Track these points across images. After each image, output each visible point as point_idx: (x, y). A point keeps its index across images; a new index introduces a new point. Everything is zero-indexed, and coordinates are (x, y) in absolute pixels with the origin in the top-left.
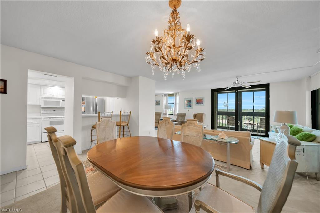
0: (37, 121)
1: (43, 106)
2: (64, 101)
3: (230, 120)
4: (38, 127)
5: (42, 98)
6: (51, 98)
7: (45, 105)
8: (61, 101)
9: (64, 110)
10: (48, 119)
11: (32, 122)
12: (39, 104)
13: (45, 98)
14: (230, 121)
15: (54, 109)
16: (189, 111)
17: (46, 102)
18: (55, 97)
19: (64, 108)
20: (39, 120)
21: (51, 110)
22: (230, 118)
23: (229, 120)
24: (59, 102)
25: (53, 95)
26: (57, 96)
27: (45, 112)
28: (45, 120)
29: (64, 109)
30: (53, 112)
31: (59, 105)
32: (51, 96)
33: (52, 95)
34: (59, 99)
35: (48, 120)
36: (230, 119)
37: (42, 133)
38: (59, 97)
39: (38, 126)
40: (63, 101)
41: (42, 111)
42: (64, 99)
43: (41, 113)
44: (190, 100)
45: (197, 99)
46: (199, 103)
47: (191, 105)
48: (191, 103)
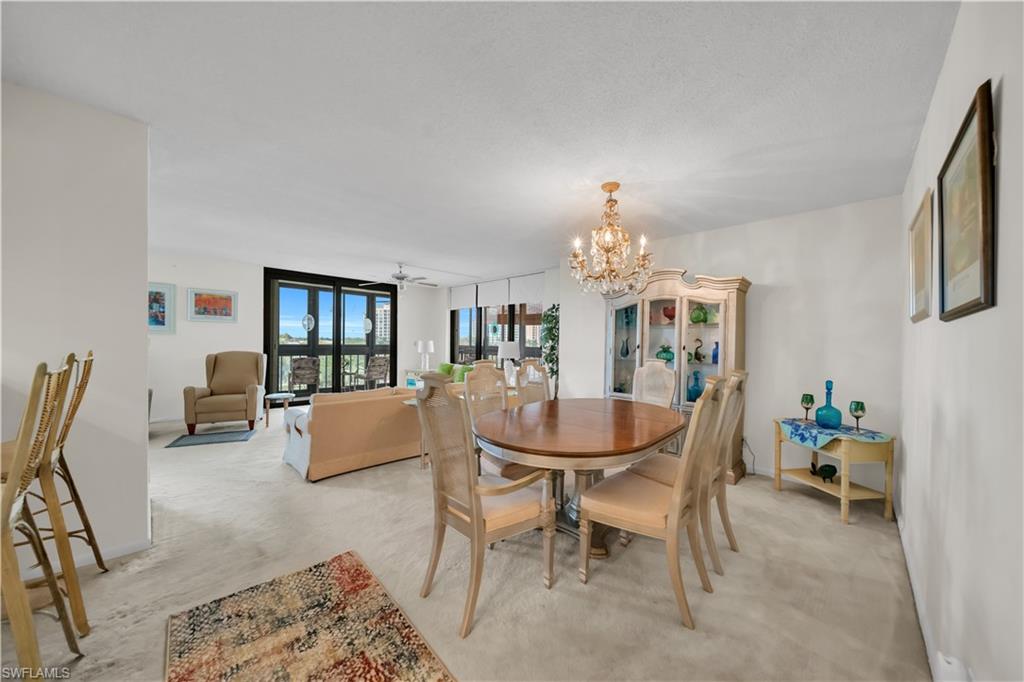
3: (303, 369)
14: (303, 372)
22: (307, 363)
23: (299, 368)
36: (303, 365)
44: (157, 293)
45: (200, 295)
46: (209, 313)
47: (163, 317)
48: (163, 308)
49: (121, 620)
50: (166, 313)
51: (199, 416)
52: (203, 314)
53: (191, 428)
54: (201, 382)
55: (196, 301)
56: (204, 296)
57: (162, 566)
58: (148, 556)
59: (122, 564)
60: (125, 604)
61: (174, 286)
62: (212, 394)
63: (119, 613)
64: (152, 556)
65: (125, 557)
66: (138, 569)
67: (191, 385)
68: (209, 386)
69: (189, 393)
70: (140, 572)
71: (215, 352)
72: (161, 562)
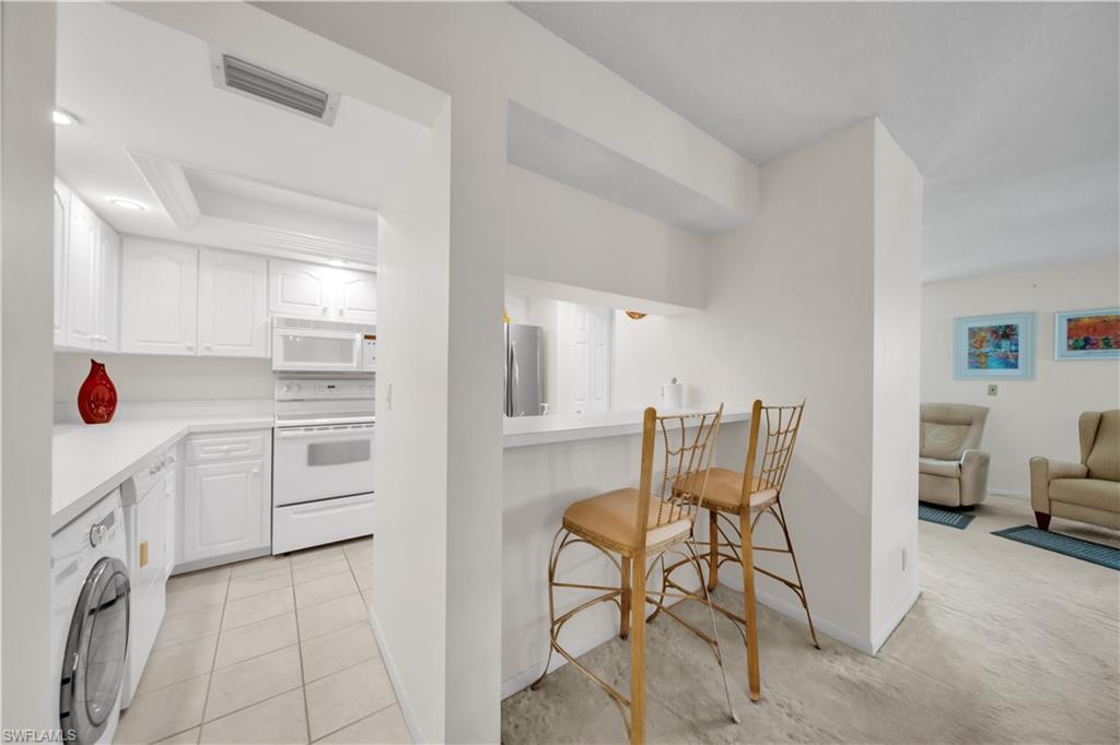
0: (248, 442)
1: (279, 364)
2: (373, 338)
4: (256, 475)
5: (275, 325)
6: (318, 325)
7: (287, 358)
8: (359, 337)
9: (372, 386)
10: (301, 432)
11: (226, 447)
12: (261, 354)
13: (290, 323)
15: (332, 379)
16: (993, 390)
17: (293, 348)
18: (333, 317)
19: (374, 373)
20: (258, 436)
21: (319, 383)
24: (350, 342)
25: (325, 311)
26: (341, 312)
27: (291, 396)
28: (284, 438)
29: (373, 379)
30: (327, 393)
31: (350, 360)
32: (313, 315)
33: (320, 308)
34: (350, 327)
35: (303, 438)
37: (275, 509)
38: (349, 318)
39: (256, 470)
40: (367, 337)
41: (281, 391)
42: (373, 327)
43: (276, 398)
44: (1008, 327)
45: (1078, 320)
46: (1094, 346)
47: (1016, 358)
48: (1017, 345)
49: (785, 716)
50: (1020, 353)
51: (1053, 503)
52: (1083, 348)
53: (1043, 520)
54: (1070, 454)
55: (1069, 331)
56: (1087, 320)
57: (862, 691)
58: (862, 664)
59: (836, 653)
60: (801, 703)
61: (1033, 313)
62: (1089, 475)
63: (790, 707)
64: (867, 668)
65: (844, 645)
66: (843, 671)
67: (1046, 457)
68: (1085, 462)
69: (1037, 466)
70: (840, 678)
71: (1102, 410)
72: (866, 685)
